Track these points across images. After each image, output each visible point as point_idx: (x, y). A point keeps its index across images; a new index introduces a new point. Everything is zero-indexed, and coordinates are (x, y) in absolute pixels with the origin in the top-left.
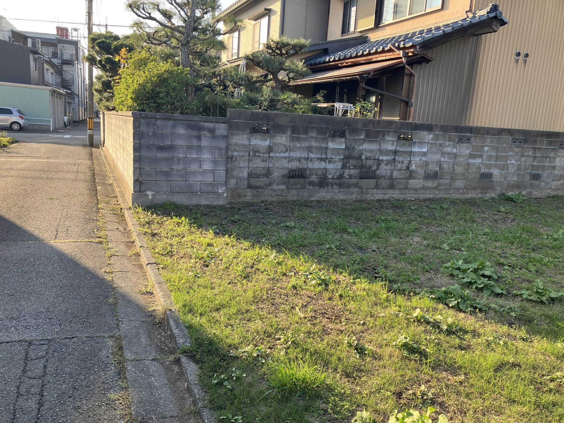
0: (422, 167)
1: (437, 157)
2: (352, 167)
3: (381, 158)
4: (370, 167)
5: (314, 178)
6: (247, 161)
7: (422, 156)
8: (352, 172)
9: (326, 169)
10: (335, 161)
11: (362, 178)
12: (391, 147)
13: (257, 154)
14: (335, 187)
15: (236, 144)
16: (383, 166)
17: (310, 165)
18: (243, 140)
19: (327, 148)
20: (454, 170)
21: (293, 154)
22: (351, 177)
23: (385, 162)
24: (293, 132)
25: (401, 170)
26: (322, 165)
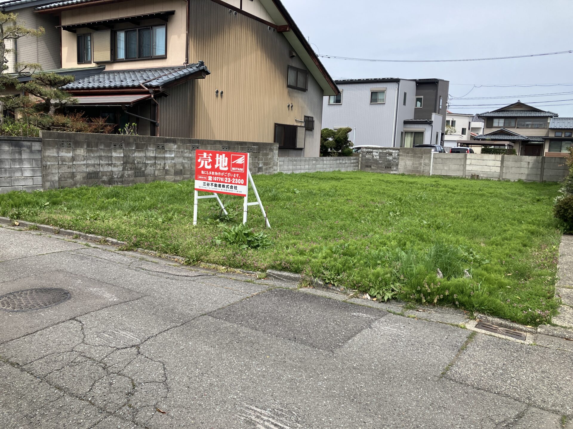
0: (173, 167)
1: (181, 160)
2: (129, 169)
3: (147, 162)
4: (141, 168)
5: (105, 178)
6: (57, 169)
7: (172, 160)
8: (130, 172)
9: (112, 171)
10: (118, 166)
11: (135, 176)
12: (152, 155)
13: (64, 163)
14: (119, 183)
15: (48, 156)
16: (149, 168)
17: (101, 169)
18: (53, 153)
19: (112, 156)
20: (191, 168)
21: (89, 162)
22: (129, 175)
23: (150, 165)
24: (88, 146)
25: (160, 170)
26: (110, 168)
